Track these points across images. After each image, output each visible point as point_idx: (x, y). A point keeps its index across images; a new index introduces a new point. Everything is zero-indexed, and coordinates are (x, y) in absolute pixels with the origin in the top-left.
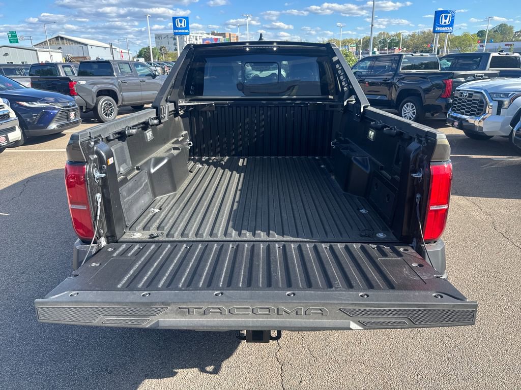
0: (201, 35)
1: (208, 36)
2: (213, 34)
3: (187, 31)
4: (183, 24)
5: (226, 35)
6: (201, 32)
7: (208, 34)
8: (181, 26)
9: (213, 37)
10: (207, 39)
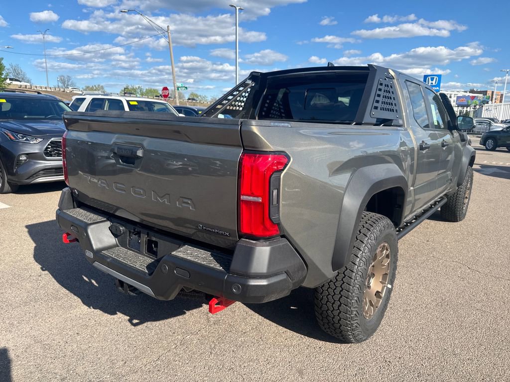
0: (457, 93)
1: (465, 94)
2: (472, 91)
3: (438, 88)
4: (434, 82)
5: (488, 93)
6: (458, 90)
7: (466, 92)
8: (432, 83)
9: (471, 95)
10: (464, 97)
